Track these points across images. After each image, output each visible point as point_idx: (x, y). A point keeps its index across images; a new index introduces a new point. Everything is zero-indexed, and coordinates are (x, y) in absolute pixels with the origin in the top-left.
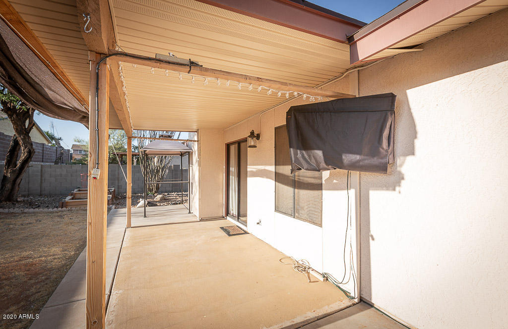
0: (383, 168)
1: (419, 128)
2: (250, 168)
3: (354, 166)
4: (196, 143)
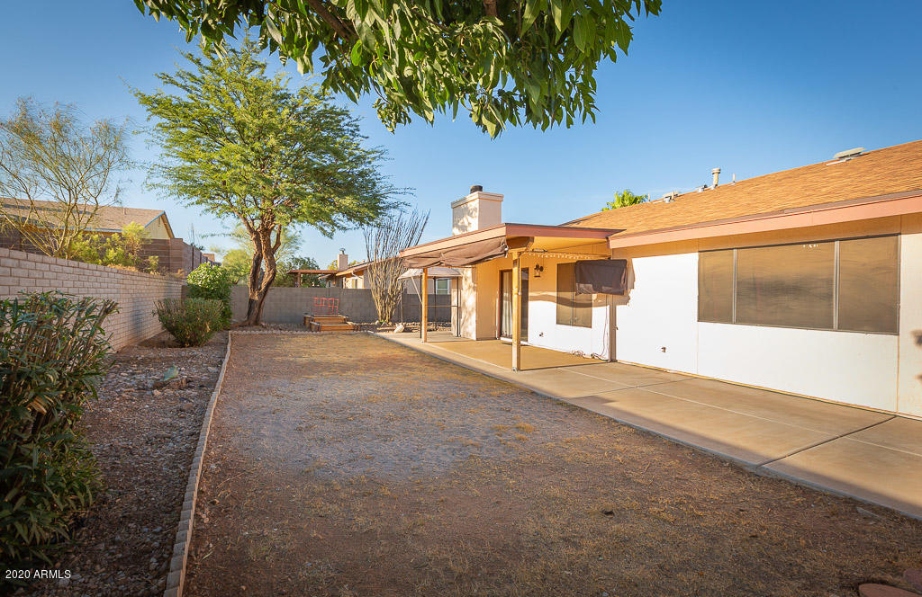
0: (622, 293)
1: (636, 277)
2: (530, 294)
3: (607, 292)
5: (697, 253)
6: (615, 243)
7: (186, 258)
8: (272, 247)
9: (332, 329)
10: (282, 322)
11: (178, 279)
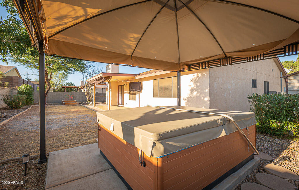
0: (141, 91)
2: (124, 92)
3: (138, 91)
5: (152, 81)
6: (137, 78)
7: (20, 83)
8: (49, 79)
9: (69, 104)
10: (54, 103)
11: (16, 89)
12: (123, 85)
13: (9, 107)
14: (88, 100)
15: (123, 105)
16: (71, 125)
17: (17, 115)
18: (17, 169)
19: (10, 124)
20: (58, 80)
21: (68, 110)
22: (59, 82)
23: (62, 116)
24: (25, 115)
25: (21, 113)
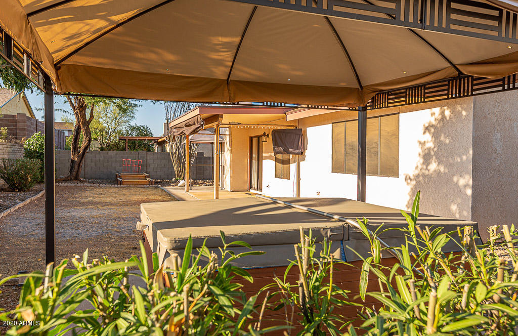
4: (228, 136)
5: (331, 125)
6: (290, 117)
7: (29, 129)
8: (88, 119)
9: (132, 183)
10: (100, 179)
11: (22, 145)
12: (261, 136)
13: (7, 186)
14: (176, 173)
15: (261, 190)
16: (118, 232)
17: (21, 205)
18: (11, 297)
19: (7, 223)
20: (112, 120)
21: (124, 199)
22: (114, 125)
23: (106, 211)
24: (36, 205)
25: (28, 201)
